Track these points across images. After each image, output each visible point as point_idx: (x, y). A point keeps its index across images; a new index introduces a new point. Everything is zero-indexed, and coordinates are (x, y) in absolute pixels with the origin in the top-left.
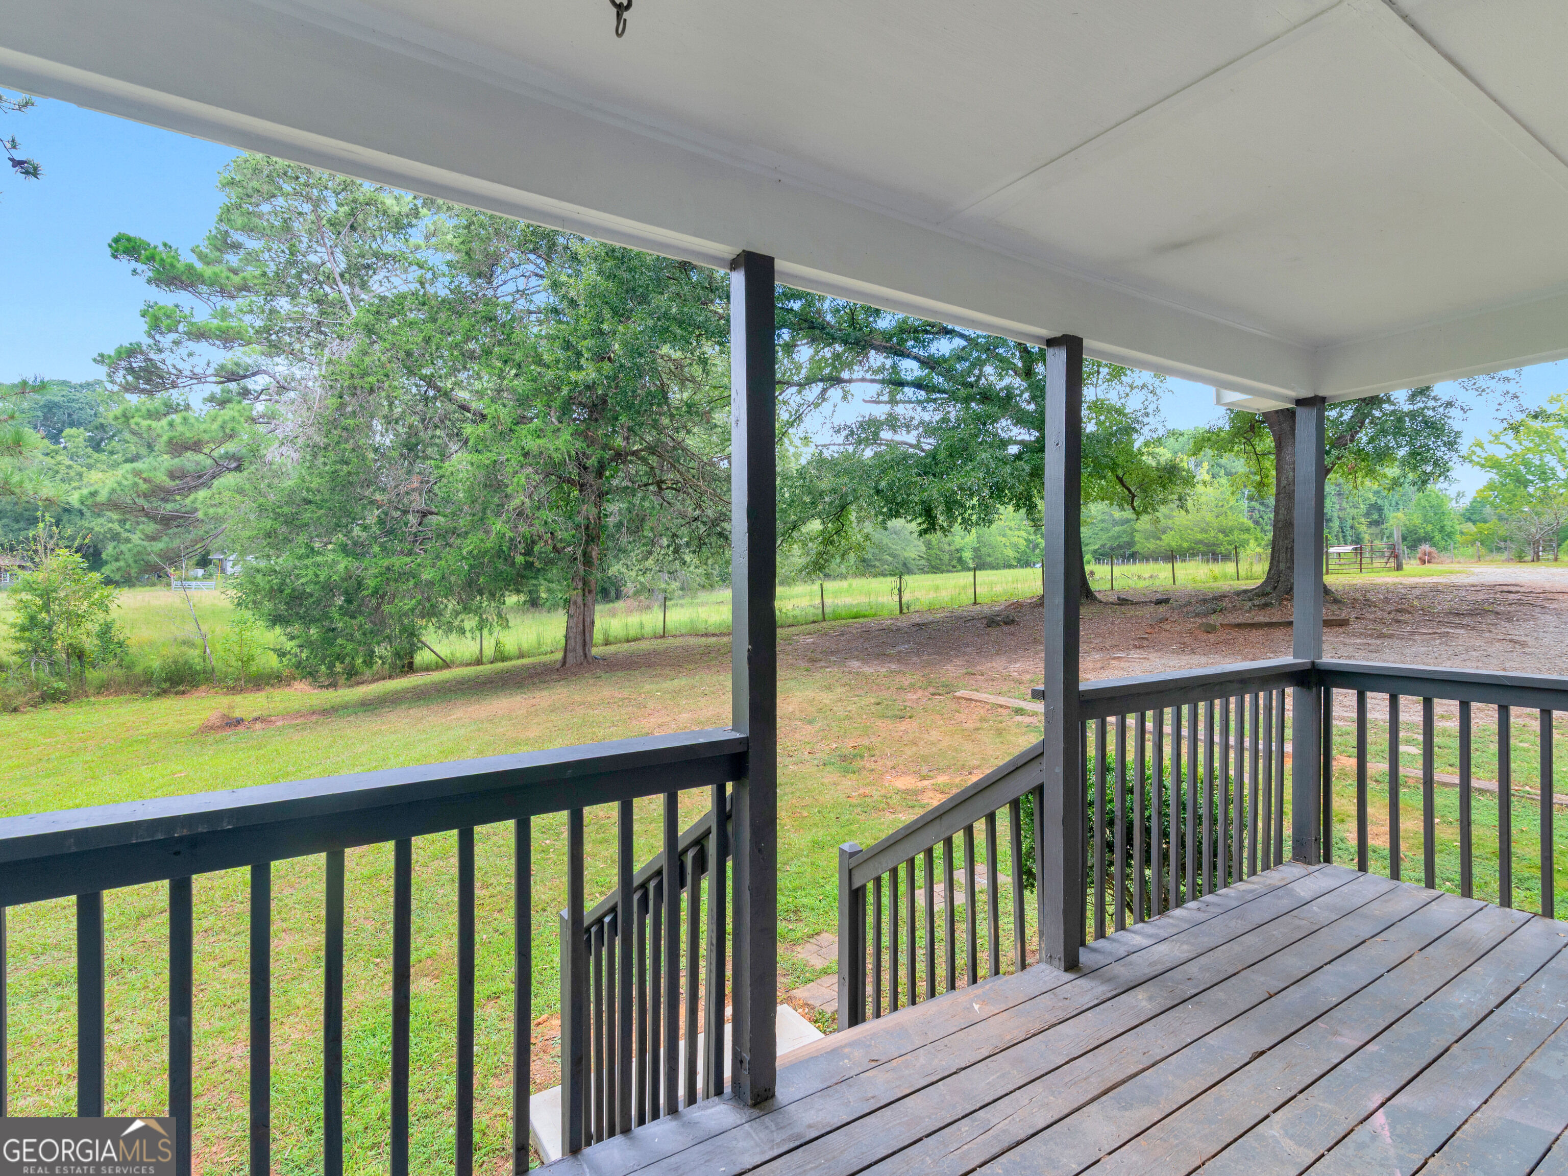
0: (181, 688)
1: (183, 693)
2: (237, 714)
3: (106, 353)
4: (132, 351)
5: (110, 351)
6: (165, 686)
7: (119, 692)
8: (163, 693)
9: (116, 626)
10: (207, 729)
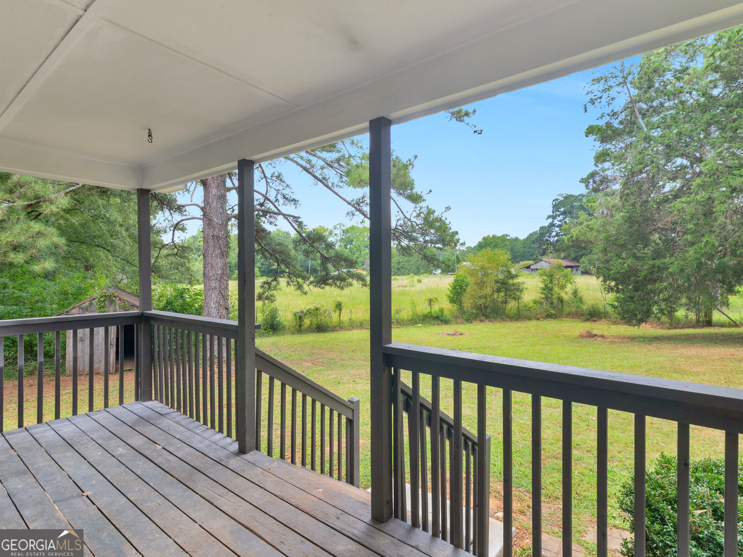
0: (594, 319)
1: (595, 321)
2: (595, 332)
3: (584, 177)
4: (593, 175)
5: (585, 176)
6: (588, 317)
7: (573, 318)
8: (587, 320)
9: (579, 291)
10: (582, 336)
